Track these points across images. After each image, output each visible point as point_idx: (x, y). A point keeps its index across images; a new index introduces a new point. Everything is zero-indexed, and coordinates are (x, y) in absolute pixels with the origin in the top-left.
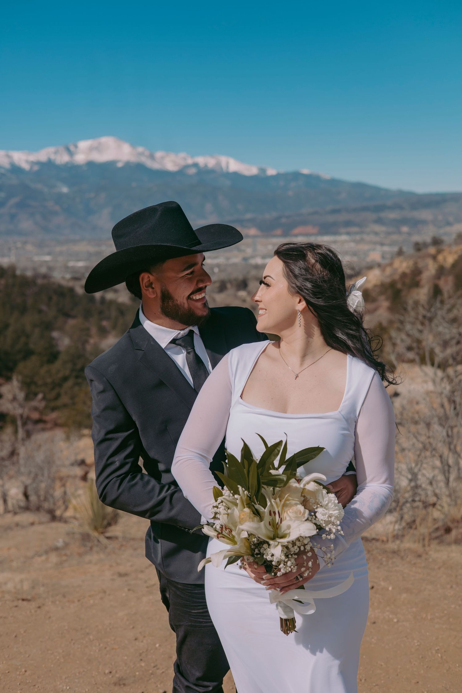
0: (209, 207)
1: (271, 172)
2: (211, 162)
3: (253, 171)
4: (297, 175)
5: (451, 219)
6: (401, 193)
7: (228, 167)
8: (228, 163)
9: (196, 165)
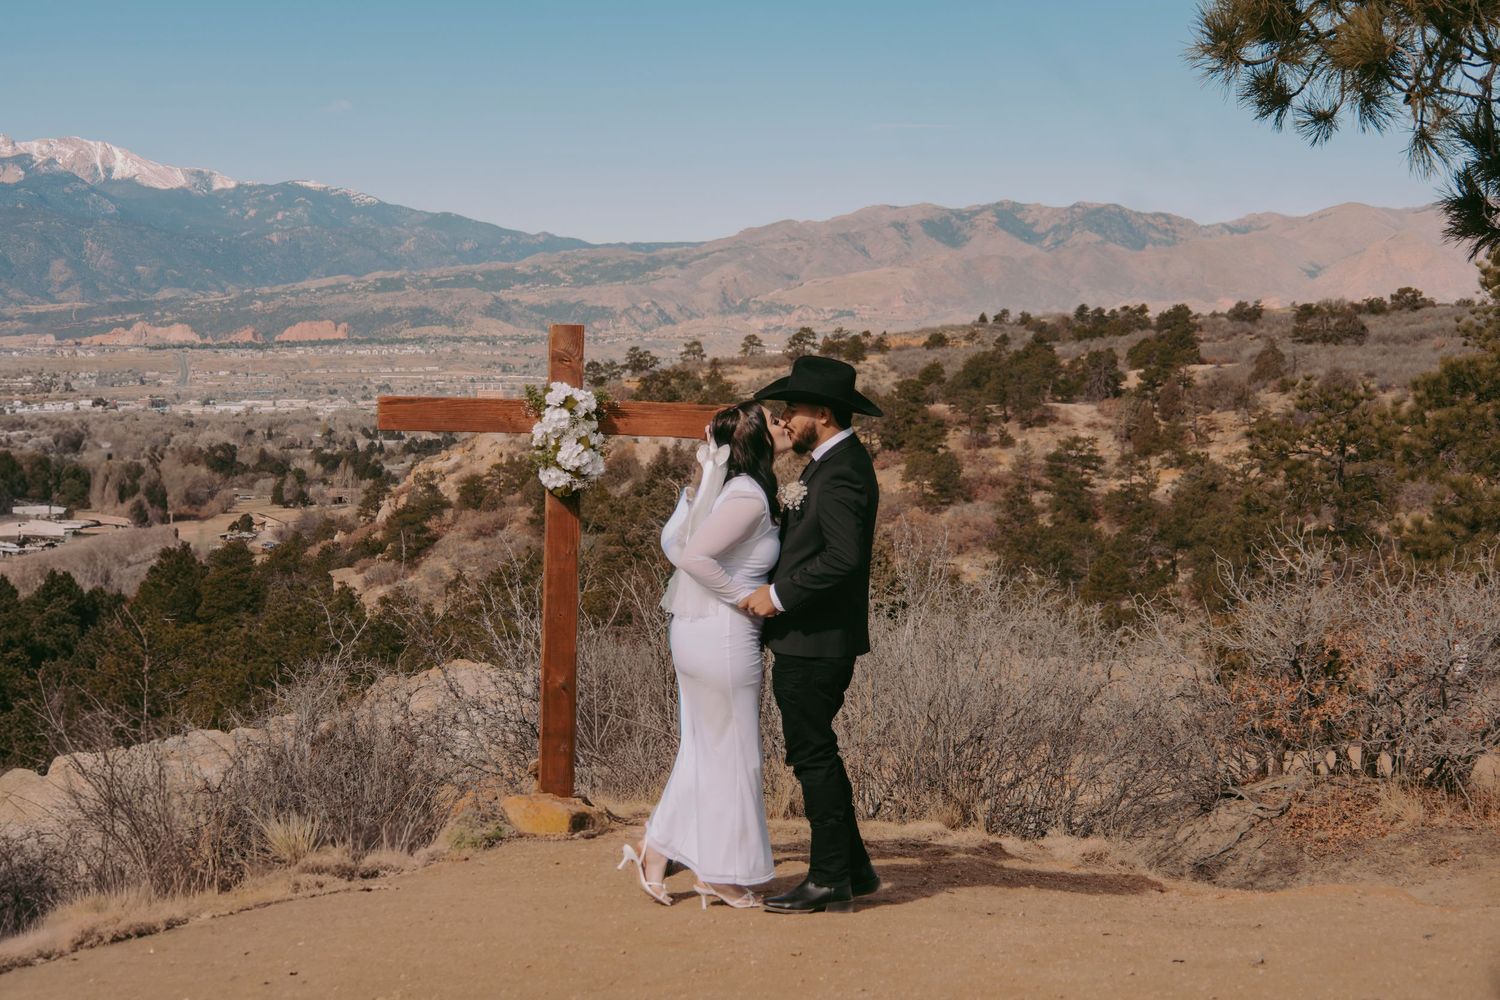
0: (59, 269)
1: (223, 182)
2: (65, 156)
3: (179, 180)
4: (289, 193)
5: (670, 308)
6: (549, 243)
7: (109, 171)
8: (107, 157)
9: (22, 160)
